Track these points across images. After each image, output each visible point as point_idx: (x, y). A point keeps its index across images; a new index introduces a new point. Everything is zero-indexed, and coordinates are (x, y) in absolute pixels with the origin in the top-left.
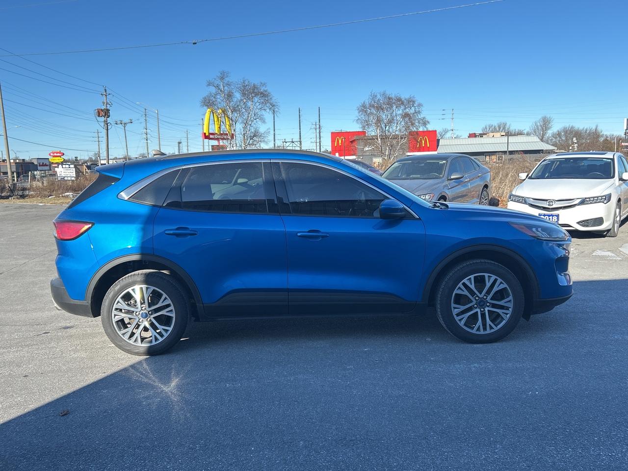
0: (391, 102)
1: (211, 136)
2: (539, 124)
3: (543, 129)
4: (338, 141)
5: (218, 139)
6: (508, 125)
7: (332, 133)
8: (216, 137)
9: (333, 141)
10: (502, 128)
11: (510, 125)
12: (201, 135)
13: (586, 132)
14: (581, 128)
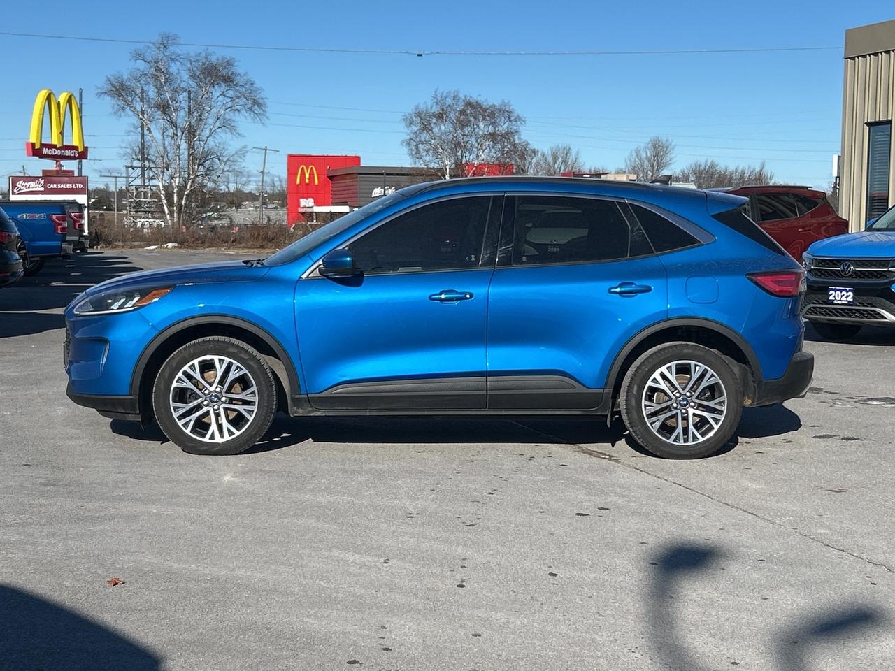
0: (473, 111)
1: (45, 151)
2: (644, 155)
3: (653, 167)
4: (303, 175)
5: (57, 158)
6: (574, 152)
7: (291, 157)
8: (56, 152)
9: (292, 172)
10: (560, 159)
11: (578, 152)
12: (25, 147)
13: (742, 177)
14: (732, 168)
